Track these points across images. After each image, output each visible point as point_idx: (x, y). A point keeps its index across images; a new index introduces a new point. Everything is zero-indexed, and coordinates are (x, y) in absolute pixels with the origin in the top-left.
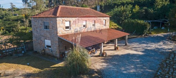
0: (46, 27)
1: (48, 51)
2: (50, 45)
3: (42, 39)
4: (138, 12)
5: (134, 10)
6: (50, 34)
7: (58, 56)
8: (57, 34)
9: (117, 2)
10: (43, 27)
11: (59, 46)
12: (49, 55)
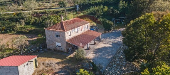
0: (57, 36)
1: (58, 48)
2: (60, 45)
3: (54, 42)
4: (107, 11)
5: (104, 10)
6: (60, 40)
7: (66, 51)
8: (65, 40)
9: (92, 2)
10: (55, 36)
11: (66, 46)
12: (59, 51)
